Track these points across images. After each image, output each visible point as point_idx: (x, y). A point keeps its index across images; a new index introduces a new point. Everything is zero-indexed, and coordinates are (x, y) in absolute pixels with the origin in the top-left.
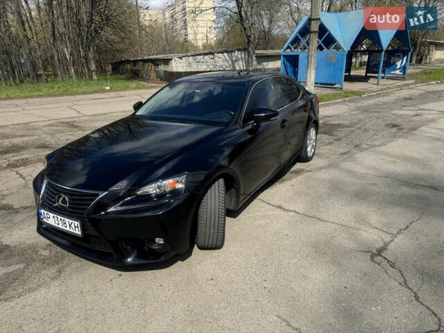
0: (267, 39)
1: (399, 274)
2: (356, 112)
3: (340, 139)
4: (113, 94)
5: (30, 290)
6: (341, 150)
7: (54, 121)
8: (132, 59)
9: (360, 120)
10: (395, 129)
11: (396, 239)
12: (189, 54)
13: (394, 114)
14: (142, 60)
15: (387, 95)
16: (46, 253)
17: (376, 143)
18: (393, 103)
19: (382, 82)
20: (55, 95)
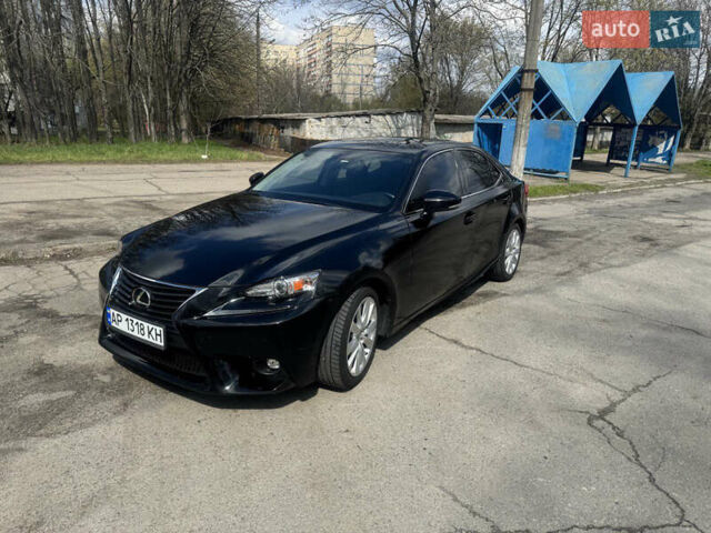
0: (454, 100)
1: (629, 446)
2: (587, 216)
3: (558, 253)
4: (212, 166)
5: (82, 426)
6: (558, 269)
7: (122, 199)
8: (243, 117)
9: (593, 228)
10: (646, 245)
11: (630, 400)
12: (332, 114)
13: (646, 223)
14: (259, 120)
15: (640, 193)
16: (106, 379)
17: (615, 262)
18: (648, 206)
19: (633, 173)
20: (124, 163)
